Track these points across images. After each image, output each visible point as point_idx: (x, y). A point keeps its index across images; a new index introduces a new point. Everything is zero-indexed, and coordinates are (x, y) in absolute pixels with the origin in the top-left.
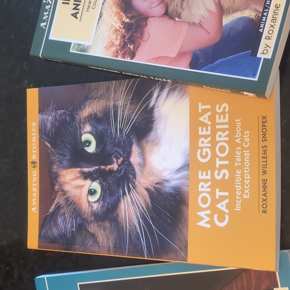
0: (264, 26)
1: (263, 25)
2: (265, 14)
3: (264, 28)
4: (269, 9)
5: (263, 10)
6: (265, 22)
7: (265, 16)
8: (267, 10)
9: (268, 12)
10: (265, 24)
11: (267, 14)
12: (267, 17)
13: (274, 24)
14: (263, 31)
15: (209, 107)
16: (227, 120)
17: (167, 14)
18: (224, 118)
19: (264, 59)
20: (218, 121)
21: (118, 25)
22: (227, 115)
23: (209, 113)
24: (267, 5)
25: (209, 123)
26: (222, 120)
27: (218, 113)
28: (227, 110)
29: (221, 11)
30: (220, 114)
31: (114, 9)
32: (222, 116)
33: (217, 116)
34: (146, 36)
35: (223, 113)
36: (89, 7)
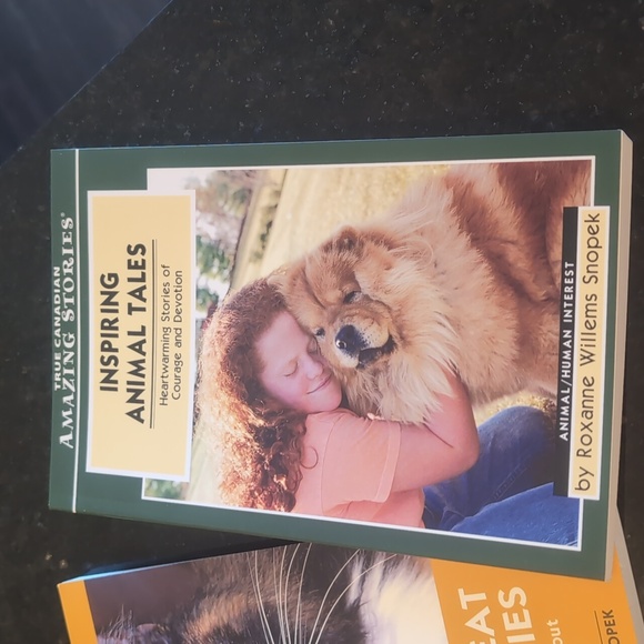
0: (569, 427)
1: (566, 424)
2: (565, 400)
3: (569, 431)
4: (571, 388)
5: (559, 392)
6: (570, 417)
7: (566, 405)
8: (568, 391)
9: (570, 394)
10: (569, 422)
11: (570, 400)
12: (570, 405)
13: (590, 421)
14: (568, 437)
15: (482, 596)
16: (527, 624)
17: (345, 404)
18: (522, 619)
19: (585, 501)
20: (508, 626)
21: (241, 434)
22: (526, 613)
23: (486, 611)
24: (565, 379)
25: (491, 632)
26: (518, 625)
27: (505, 610)
28: (523, 602)
29: (467, 396)
30: (510, 612)
31: (225, 398)
32: (515, 616)
33: (505, 616)
34: (310, 456)
35: (517, 608)
36: (165, 396)
